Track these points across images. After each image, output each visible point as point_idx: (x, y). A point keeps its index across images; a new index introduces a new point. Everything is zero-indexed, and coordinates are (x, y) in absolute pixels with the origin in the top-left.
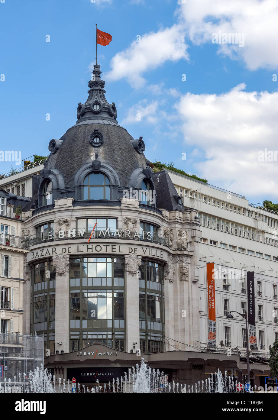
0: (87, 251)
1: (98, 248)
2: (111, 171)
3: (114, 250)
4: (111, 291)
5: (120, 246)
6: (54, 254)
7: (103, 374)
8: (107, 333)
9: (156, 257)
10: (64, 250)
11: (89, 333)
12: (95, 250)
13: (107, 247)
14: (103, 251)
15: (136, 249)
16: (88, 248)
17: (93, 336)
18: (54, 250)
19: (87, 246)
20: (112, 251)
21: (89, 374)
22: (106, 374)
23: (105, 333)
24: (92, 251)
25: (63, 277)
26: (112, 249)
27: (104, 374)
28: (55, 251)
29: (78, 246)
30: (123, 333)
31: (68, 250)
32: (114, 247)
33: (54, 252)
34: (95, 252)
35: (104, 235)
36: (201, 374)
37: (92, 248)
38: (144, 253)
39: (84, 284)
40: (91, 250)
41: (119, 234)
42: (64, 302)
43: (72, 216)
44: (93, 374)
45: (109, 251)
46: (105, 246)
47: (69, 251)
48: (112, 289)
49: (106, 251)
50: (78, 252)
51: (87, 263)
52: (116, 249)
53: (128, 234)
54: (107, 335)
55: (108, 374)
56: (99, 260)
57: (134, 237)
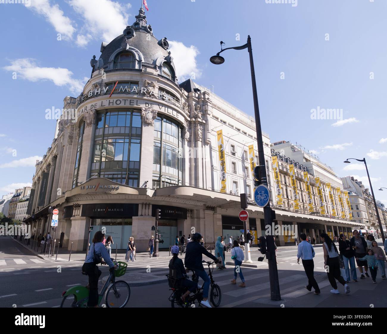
0: (109, 105)
1: (118, 102)
2: (137, 52)
3: (131, 104)
4: (128, 137)
5: (137, 101)
6: (86, 111)
7: (113, 210)
8: (122, 173)
9: (171, 115)
10: (92, 106)
11: (106, 173)
12: (115, 104)
13: (126, 101)
14: (122, 105)
15: (152, 105)
16: (110, 102)
17: (109, 175)
18: (86, 108)
19: (109, 101)
20: (130, 104)
21: (100, 210)
22: (115, 210)
23: (120, 173)
24: (113, 105)
25: (89, 128)
26: (130, 102)
29: (102, 102)
30: (137, 173)
31: (95, 106)
32: (131, 101)
33: (86, 110)
34: (115, 106)
35: (123, 91)
36: (214, 214)
37: (113, 102)
38: (160, 110)
39: (106, 132)
40: (112, 103)
41: (136, 90)
42: (88, 148)
43: (102, 83)
44: (103, 210)
45: (128, 105)
46: (124, 100)
47: (96, 107)
48: (129, 136)
49: (125, 104)
50: (102, 106)
51: (110, 115)
52: (133, 103)
53: (145, 91)
54: (122, 174)
55: (118, 210)
56: (120, 113)
57: (150, 94)
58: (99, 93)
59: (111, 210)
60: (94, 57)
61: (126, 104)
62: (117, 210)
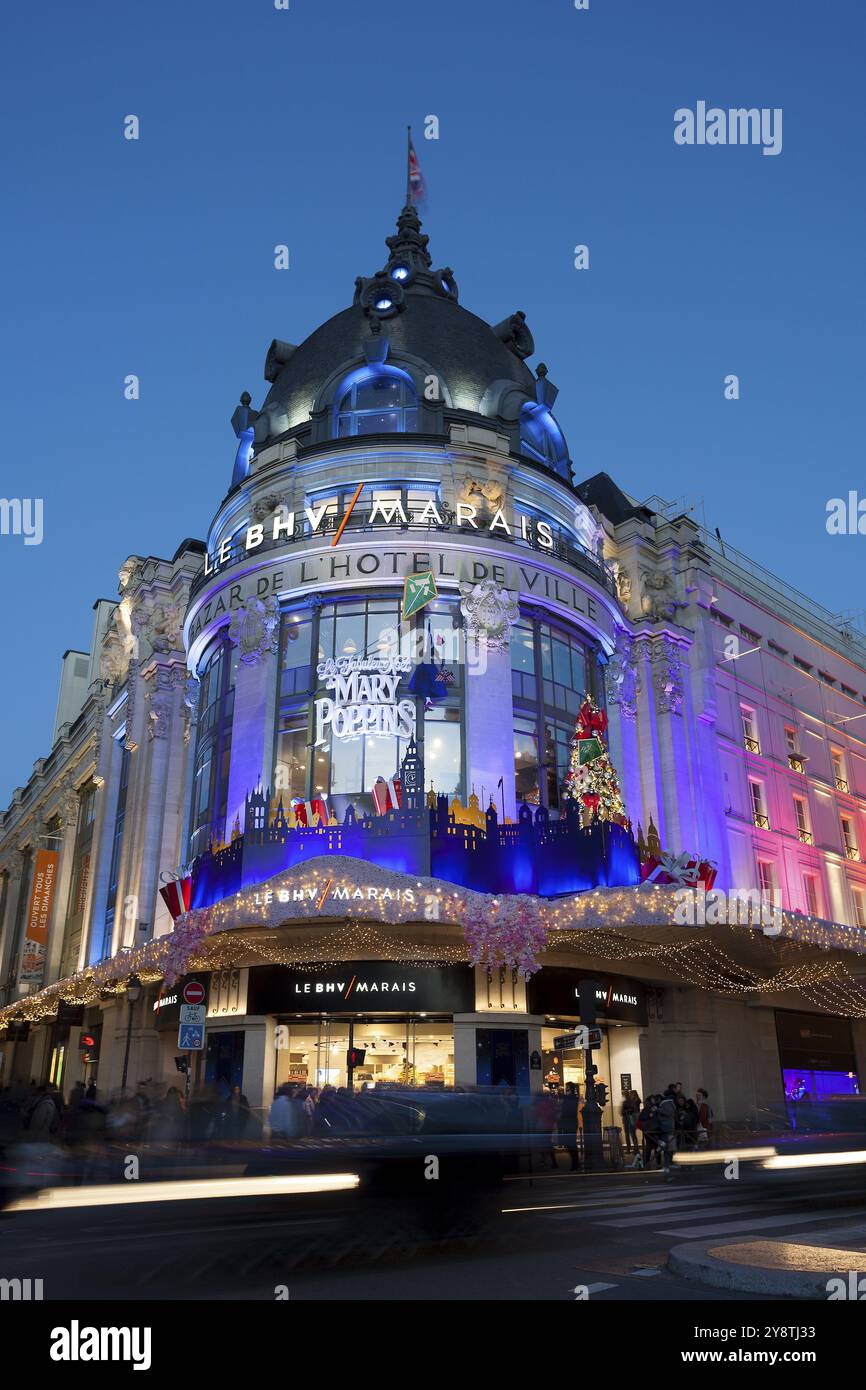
0: (333, 575)
1: (369, 564)
3: (420, 567)
4: (413, 700)
5: (441, 556)
6: (236, 604)
7: (374, 987)
10: (263, 583)
12: (357, 570)
13: (400, 558)
15: (498, 571)
16: (336, 563)
18: (236, 591)
19: (333, 560)
21: (325, 988)
22: (385, 986)
24: (347, 574)
25: (255, 668)
26: (416, 563)
27: (379, 987)
28: (237, 596)
29: (303, 565)
31: (275, 581)
32: (420, 559)
33: (235, 599)
34: (356, 579)
35: (388, 519)
37: (347, 566)
38: (531, 586)
40: (345, 570)
43: (296, 492)
44: (336, 987)
47: (278, 584)
48: (417, 696)
49: (395, 572)
50: (304, 581)
51: (335, 616)
53: (470, 518)
55: (396, 987)
56: (372, 607)
57: (491, 528)
58: (290, 532)
59: (370, 987)
60: (246, 399)
61: (398, 570)
62: (390, 987)
